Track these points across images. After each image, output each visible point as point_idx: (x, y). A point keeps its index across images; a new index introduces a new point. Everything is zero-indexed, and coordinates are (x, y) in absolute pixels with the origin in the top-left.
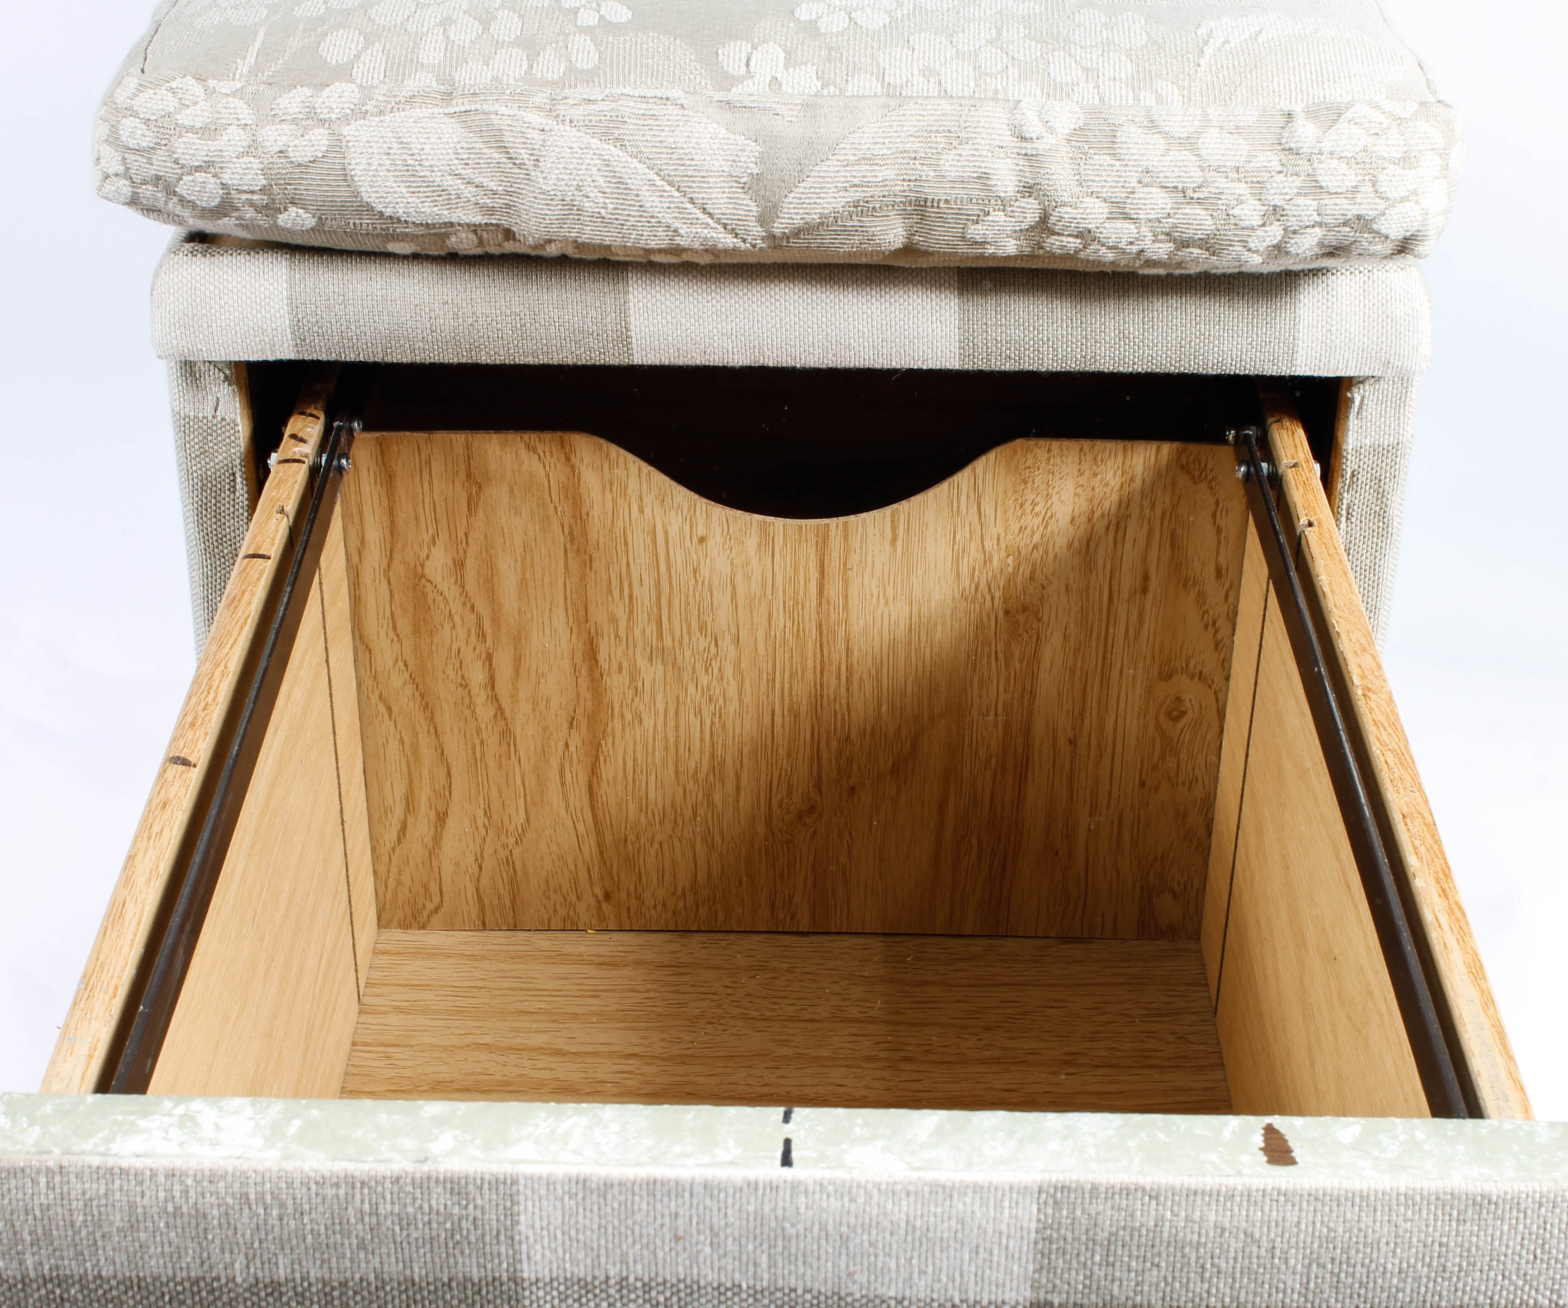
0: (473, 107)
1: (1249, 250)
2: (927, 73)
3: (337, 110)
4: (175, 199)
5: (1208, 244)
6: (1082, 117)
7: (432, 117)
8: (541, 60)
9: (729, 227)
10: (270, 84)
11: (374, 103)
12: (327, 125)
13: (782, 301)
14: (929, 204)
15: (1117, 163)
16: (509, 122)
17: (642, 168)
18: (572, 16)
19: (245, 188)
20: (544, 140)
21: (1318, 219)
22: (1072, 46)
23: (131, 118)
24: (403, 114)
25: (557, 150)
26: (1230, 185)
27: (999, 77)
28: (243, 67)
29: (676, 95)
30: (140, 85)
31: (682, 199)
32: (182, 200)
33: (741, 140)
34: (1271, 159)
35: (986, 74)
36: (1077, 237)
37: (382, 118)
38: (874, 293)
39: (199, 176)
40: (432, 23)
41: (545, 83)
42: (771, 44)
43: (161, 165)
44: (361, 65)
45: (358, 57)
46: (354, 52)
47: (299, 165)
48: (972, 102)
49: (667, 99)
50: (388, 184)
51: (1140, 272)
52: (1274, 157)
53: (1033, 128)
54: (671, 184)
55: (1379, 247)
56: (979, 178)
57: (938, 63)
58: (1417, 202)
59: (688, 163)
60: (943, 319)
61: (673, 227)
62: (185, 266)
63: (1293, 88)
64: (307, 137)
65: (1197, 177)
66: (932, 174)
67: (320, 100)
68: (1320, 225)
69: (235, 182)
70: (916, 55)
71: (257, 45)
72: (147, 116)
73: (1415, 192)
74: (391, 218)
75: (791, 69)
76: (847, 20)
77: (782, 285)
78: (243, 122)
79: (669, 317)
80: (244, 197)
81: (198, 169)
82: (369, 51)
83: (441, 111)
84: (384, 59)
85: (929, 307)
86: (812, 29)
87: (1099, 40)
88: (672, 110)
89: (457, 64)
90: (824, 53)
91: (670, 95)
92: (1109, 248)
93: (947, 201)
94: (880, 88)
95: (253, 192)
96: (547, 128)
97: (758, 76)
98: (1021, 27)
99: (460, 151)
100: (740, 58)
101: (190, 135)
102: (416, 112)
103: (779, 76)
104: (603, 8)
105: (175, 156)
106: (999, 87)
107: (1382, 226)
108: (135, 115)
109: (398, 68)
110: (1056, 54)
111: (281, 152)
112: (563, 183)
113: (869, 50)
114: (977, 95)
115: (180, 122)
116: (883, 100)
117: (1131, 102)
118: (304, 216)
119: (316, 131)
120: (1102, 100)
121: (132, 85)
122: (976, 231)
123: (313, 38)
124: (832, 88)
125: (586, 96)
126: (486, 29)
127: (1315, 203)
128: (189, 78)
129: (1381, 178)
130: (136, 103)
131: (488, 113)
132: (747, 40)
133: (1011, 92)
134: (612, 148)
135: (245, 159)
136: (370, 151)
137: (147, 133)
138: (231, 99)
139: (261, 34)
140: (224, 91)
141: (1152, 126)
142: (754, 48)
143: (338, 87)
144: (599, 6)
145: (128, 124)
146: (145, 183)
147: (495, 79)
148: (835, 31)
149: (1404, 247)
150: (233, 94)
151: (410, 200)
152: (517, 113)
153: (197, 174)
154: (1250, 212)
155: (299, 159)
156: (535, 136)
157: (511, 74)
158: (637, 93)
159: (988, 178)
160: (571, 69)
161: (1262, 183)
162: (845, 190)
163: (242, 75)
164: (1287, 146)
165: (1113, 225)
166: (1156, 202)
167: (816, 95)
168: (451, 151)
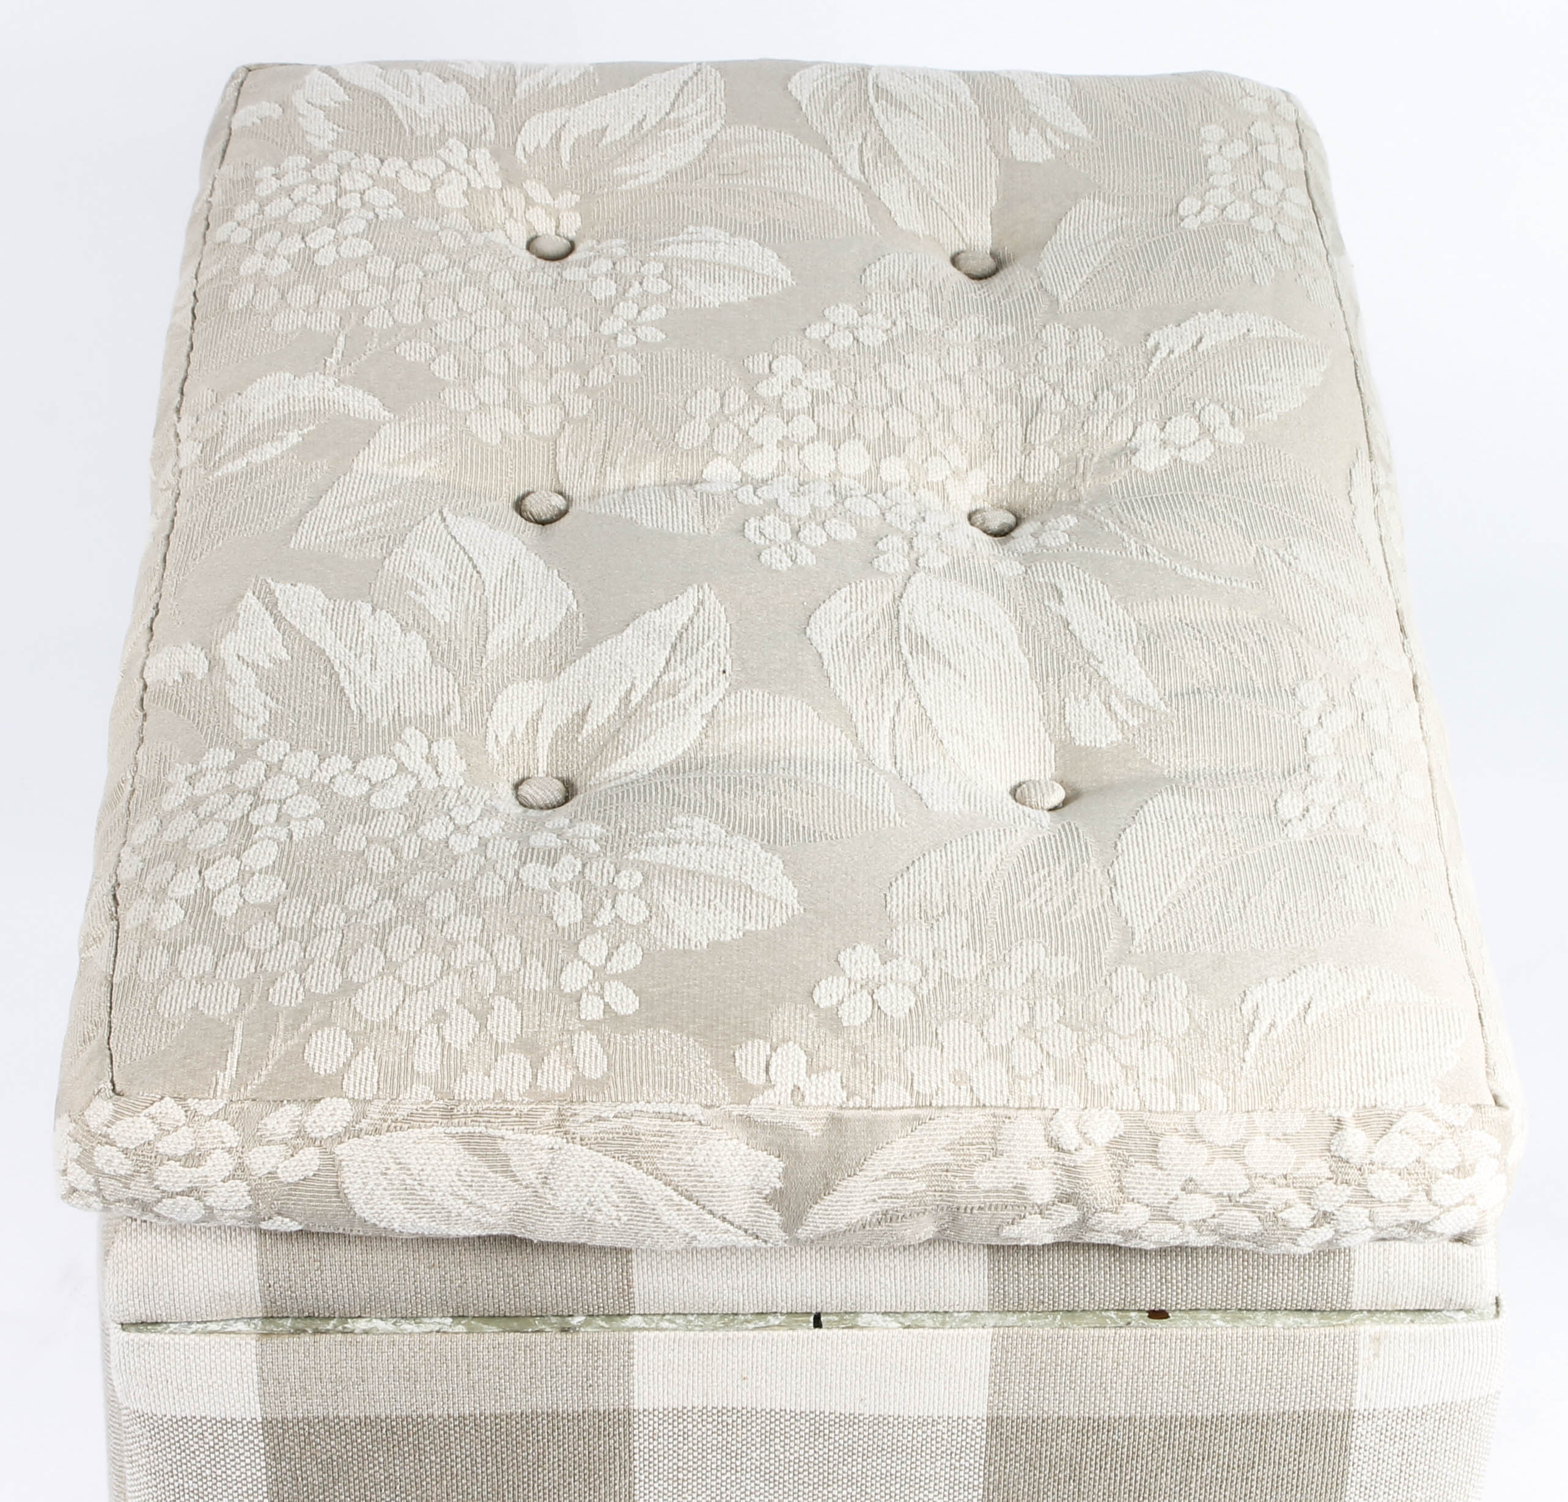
0: (478, 1130)
1: (1299, 1246)
2: (959, 1078)
3: (330, 1129)
6: (1122, 1126)
7: (432, 1137)
8: (545, 1067)
10: (254, 1100)
11: (368, 1120)
12: (318, 1143)
14: (962, 1210)
15: (1159, 1172)
16: (516, 1146)
17: (658, 1185)
18: (575, 1006)
19: (230, 1206)
20: (553, 1158)
22: (1110, 1035)
23: (107, 1146)
24: (401, 1134)
25: (566, 1168)
26: (1278, 1190)
27: (1034, 1081)
28: (225, 1079)
29: (693, 1111)
30: (116, 1112)
31: (701, 1211)
32: (158, 1216)
33: (763, 1155)
34: (1319, 1167)
35: (1020, 1077)
37: (378, 1137)
39: (182, 1199)
40: (425, 1019)
41: (550, 1097)
42: (791, 1043)
43: (140, 1190)
44: (352, 1076)
45: (347, 1065)
46: (342, 1060)
47: (289, 1184)
48: (1006, 1113)
49: (684, 1115)
50: (385, 1202)
52: (1324, 1164)
53: (1070, 1138)
54: (690, 1198)
55: (1435, 1240)
56: (1015, 1188)
57: (969, 1065)
58: (1474, 1204)
59: (707, 1179)
60: (971, 1269)
62: (144, 1234)
63: (1343, 1088)
64: (297, 1157)
65: (1245, 1185)
66: (965, 1185)
67: (311, 1119)
68: (1372, 1228)
69: (220, 1204)
70: (945, 1055)
71: (236, 1053)
72: (125, 1146)
73: (1472, 1196)
74: (385, 1229)
75: (814, 1077)
76: (870, 1004)
78: (228, 1145)
79: (675, 1275)
80: (227, 1214)
81: (182, 1193)
82: (359, 1058)
83: (442, 1130)
84: (376, 1068)
85: (956, 1258)
86: (833, 1020)
87: (1138, 1027)
88: (690, 1128)
89: (456, 1075)
90: (848, 1054)
91: (686, 1111)
93: (980, 1208)
94: (908, 1098)
95: (237, 1207)
96: (556, 1147)
97: (779, 1085)
98: (1056, 1004)
99: (464, 1173)
100: (759, 1063)
101: (172, 1162)
102: (416, 1133)
103: (801, 1085)
104: (607, 992)
105: (156, 1183)
106: (1035, 1094)
107: (1436, 1228)
108: (112, 1144)
109: (392, 1079)
110: (1093, 1047)
111: (270, 1173)
112: (574, 1199)
113: (896, 1049)
114: (1011, 1104)
115: (161, 1151)
116: (912, 1112)
117: (1173, 1107)
119: (307, 1150)
120: (1142, 1103)
121: (107, 1112)
122: (1013, 1226)
123: (296, 1040)
124: (858, 1098)
125: (598, 1111)
126: (483, 1026)
127: (1367, 1211)
128: (167, 1099)
129: (1434, 1187)
130: (113, 1132)
131: (495, 1138)
132: (765, 1039)
133: (1046, 1099)
134: (626, 1165)
135: (231, 1183)
136: (366, 1169)
138: (214, 1122)
139: (238, 1032)
140: (206, 1113)
141: (1195, 1135)
142: (774, 1049)
143: (328, 1103)
144: (602, 988)
145: (103, 1155)
146: (119, 1201)
147: (498, 1093)
148: (857, 1023)
149: (1462, 1239)
151: (408, 1213)
152: (524, 1136)
153: (179, 1197)
154: (1299, 1216)
155: (290, 1180)
156: (543, 1157)
157: (515, 1087)
158: (650, 1108)
159: (1024, 1188)
160: (579, 1079)
161: (1311, 1188)
162: (874, 1201)
163: (223, 1091)
164: (1336, 1154)
165: (1154, 1225)
166: (1200, 1207)
167: (841, 1108)
168: (453, 1173)
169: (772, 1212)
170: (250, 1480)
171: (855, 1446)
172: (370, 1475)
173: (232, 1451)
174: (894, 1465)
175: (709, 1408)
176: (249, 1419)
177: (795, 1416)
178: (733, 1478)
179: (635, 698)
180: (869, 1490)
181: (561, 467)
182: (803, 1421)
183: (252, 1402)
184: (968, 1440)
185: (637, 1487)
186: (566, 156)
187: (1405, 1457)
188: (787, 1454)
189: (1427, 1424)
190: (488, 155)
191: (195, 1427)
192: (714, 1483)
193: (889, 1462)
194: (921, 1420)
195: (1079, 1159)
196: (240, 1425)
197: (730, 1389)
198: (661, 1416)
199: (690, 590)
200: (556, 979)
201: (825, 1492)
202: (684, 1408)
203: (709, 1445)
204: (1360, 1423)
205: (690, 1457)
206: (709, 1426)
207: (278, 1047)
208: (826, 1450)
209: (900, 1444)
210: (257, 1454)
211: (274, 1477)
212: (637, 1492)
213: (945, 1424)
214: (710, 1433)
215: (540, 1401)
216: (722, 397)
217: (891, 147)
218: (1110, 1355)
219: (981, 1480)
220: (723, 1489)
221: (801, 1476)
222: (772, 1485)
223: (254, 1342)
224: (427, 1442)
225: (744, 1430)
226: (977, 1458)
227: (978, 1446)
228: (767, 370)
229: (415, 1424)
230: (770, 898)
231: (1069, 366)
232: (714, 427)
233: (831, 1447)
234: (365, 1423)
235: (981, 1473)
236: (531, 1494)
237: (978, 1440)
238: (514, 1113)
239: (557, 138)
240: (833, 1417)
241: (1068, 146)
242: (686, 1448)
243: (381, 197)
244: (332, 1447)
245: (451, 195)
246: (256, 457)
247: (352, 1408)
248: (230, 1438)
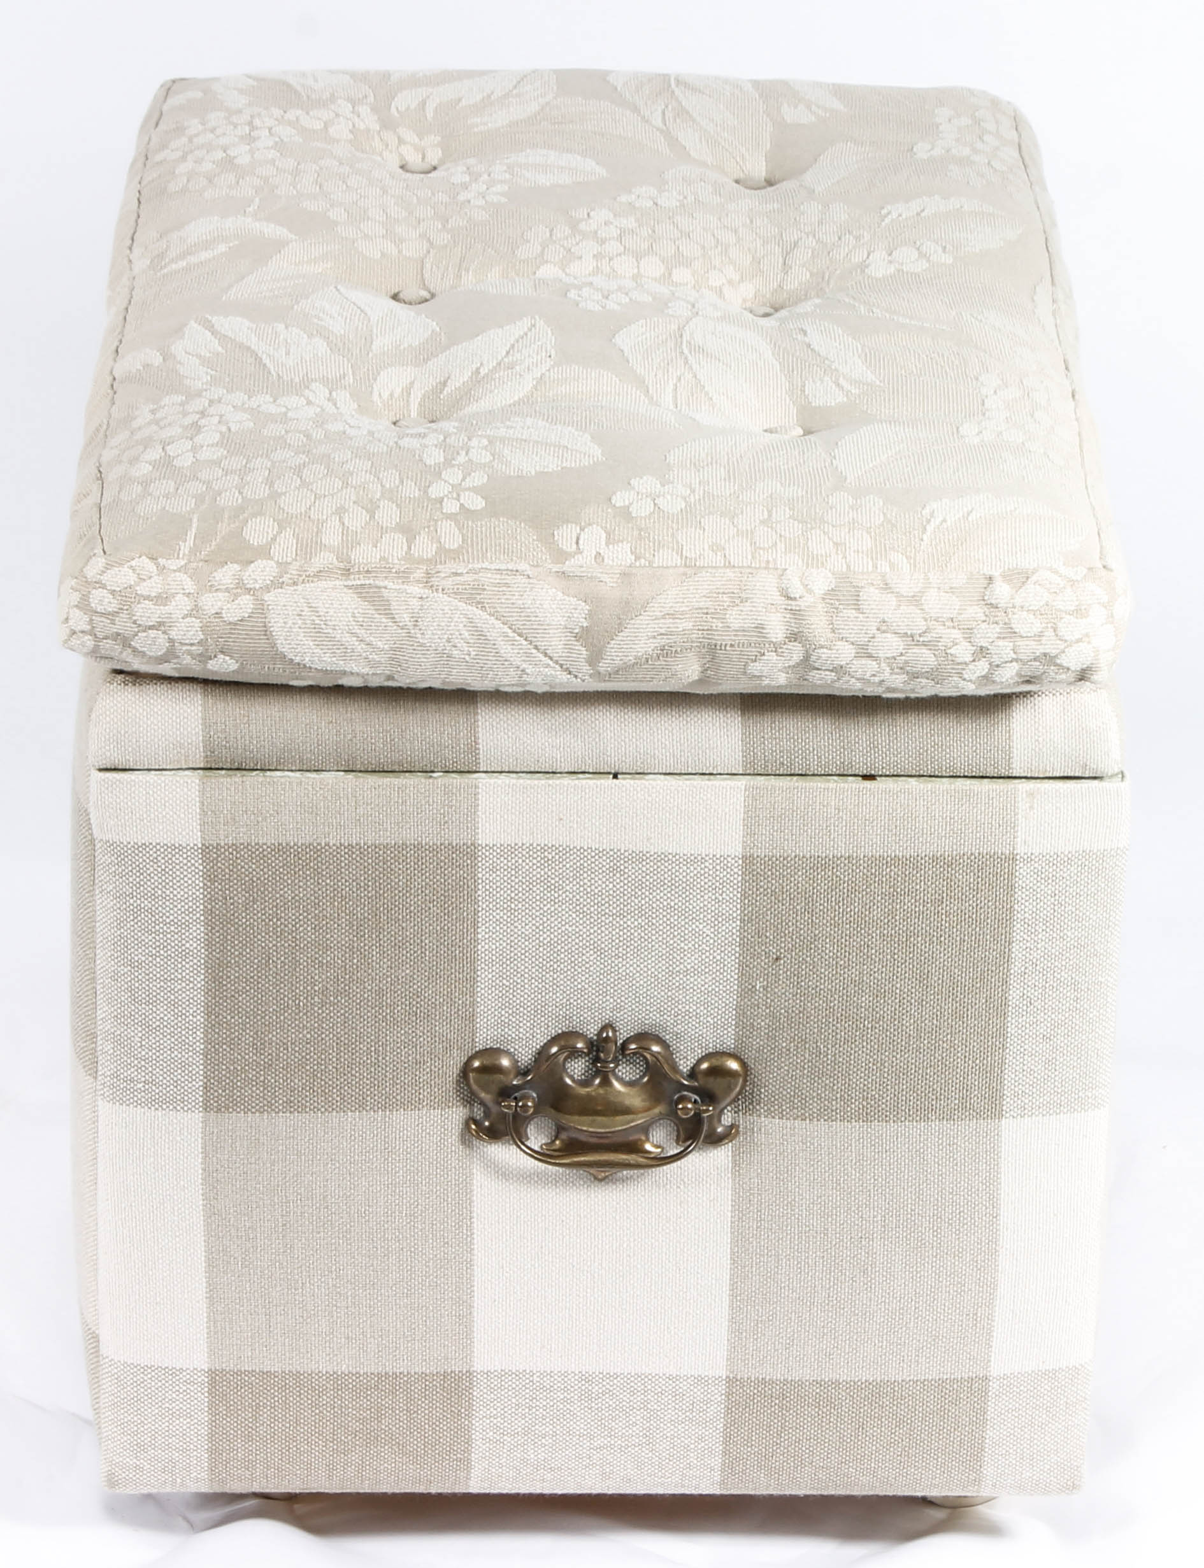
0: (367, 582)
1: (964, 680)
2: (716, 548)
3: (260, 582)
4: (130, 650)
5: (934, 675)
6: (834, 581)
7: (334, 588)
8: (417, 542)
9: (564, 667)
10: (206, 561)
11: (289, 576)
12: (252, 593)
13: (601, 720)
14: (718, 647)
15: (861, 615)
16: (396, 594)
17: (498, 624)
18: (438, 505)
19: (187, 641)
20: (422, 605)
21: (1014, 656)
22: (826, 525)
23: (100, 590)
24: (312, 585)
25: (432, 611)
26: (948, 631)
28: (185, 547)
29: (523, 568)
30: (108, 564)
31: (529, 646)
32: (135, 650)
33: (573, 600)
34: (976, 612)
35: (760, 548)
36: (832, 671)
37: (295, 587)
38: (674, 713)
39: (152, 633)
40: (330, 512)
41: (421, 561)
42: (595, 526)
43: (122, 625)
44: (277, 546)
45: (274, 539)
46: (271, 536)
47: (230, 623)
48: (750, 570)
49: (517, 571)
50: (299, 638)
51: (884, 696)
52: (979, 610)
53: (796, 590)
54: (520, 635)
55: (1064, 676)
56: (756, 627)
57: (723, 541)
58: (1089, 643)
59: (533, 619)
60: (729, 733)
61: (521, 668)
63: (993, 556)
64: (237, 602)
65: (922, 625)
66: (720, 625)
67: (247, 574)
68: (1016, 660)
69: (180, 637)
70: (706, 534)
71: (194, 530)
72: (113, 588)
73: (1087, 635)
74: (299, 664)
75: (611, 546)
76: (652, 505)
77: (601, 708)
78: (187, 591)
79: (510, 734)
80: (185, 648)
81: (151, 628)
82: (283, 535)
83: (341, 583)
84: (295, 541)
85: (718, 724)
86: (625, 513)
87: (847, 520)
88: (520, 579)
89: (352, 546)
90: (636, 533)
91: (519, 568)
92: (858, 679)
93: (732, 645)
94: (679, 560)
95: (192, 645)
96: (424, 596)
97: (585, 552)
98: (787, 509)
99: (357, 615)
100: (571, 538)
101: (147, 602)
102: (323, 584)
103: (601, 552)
104: (462, 498)
105: (134, 618)
106: (770, 559)
107: (1063, 660)
108: (104, 587)
109: (307, 548)
110: (813, 532)
111: (217, 613)
112: (437, 637)
113: (670, 530)
114: (753, 565)
115: (139, 592)
116: (682, 570)
117: (870, 569)
118: (230, 662)
119: (243, 597)
120: (848, 567)
121: (100, 564)
122: (755, 668)
123: (237, 524)
124: (643, 560)
125: (454, 571)
126: (372, 517)
127: (1011, 644)
128: (144, 557)
129: (1060, 625)
130: (104, 578)
131: (379, 588)
132: (576, 523)
133: (779, 563)
134: (475, 609)
135: (188, 620)
136: (286, 612)
137: (112, 601)
138: (178, 574)
139: (195, 520)
140: (172, 568)
141: (886, 587)
142: (582, 529)
143: (260, 563)
144: (458, 495)
145: (97, 595)
146: (106, 638)
147: (382, 559)
148: (643, 515)
149: (1083, 676)
150: (179, 570)
151: (315, 651)
152: (401, 586)
153: (150, 631)
154: (963, 652)
155: (231, 619)
156: (415, 603)
157: (395, 554)
158: (493, 567)
159: (763, 628)
160: (441, 549)
161: (972, 629)
162: (654, 637)
163: (184, 555)
164: (989, 602)
165: (859, 662)
166: (890, 645)
167: (630, 566)
168: (350, 615)
169: (580, 648)
170: (191, 899)
171: (644, 880)
172: (281, 896)
173: (178, 873)
174: (673, 898)
175: (535, 845)
176: (192, 845)
177: (601, 852)
178: (553, 909)
179: (483, 372)
180: (654, 921)
181: (426, 276)
182: (604, 858)
183: (195, 830)
184: (728, 876)
185: (480, 914)
186: (430, 114)
187: (1057, 897)
188: (593, 887)
189: (1072, 869)
190: (369, 110)
191: (151, 852)
192: (538, 914)
193: (669, 895)
194: (692, 858)
195: (802, 604)
196: (185, 851)
197: (550, 829)
198: (498, 851)
199: (525, 319)
200: (426, 492)
201: (622, 923)
202: (516, 844)
203: (534, 878)
204: (1022, 865)
205: (520, 889)
206: (535, 861)
207: (223, 528)
208: (622, 884)
209: (677, 879)
210: (197, 876)
211: (209, 896)
212: (480, 920)
213: (711, 861)
214: (535, 867)
215: (410, 835)
216: (551, 231)
217: (688, 113)
218: (833, 804)
219: (739, 912)
220: (545, 919)
221: (603, 908)
222: (581, 916)
223: (197, 781)
224: (324, 867)
225: (561, 866)
226: (735, 893)
227: (735, 882)
228: (586, 216)
229: (317, 850)
230: (581, 453)
231: (820, 223)
232: (544, 246)
233: (626, 882)
234: (280, 849)
235: (739, 906)
236: (400, 917)
237: (736, 876)
238: (394, 570)
239: (423, 104)
240: (626, 854)
241: (828, 115)
242: (517, 880)
243: (285, 132)
244: (254, 870)
245: (340, 130)
246: (193, 259)
247: (268, 838)
248: (177, 862)
